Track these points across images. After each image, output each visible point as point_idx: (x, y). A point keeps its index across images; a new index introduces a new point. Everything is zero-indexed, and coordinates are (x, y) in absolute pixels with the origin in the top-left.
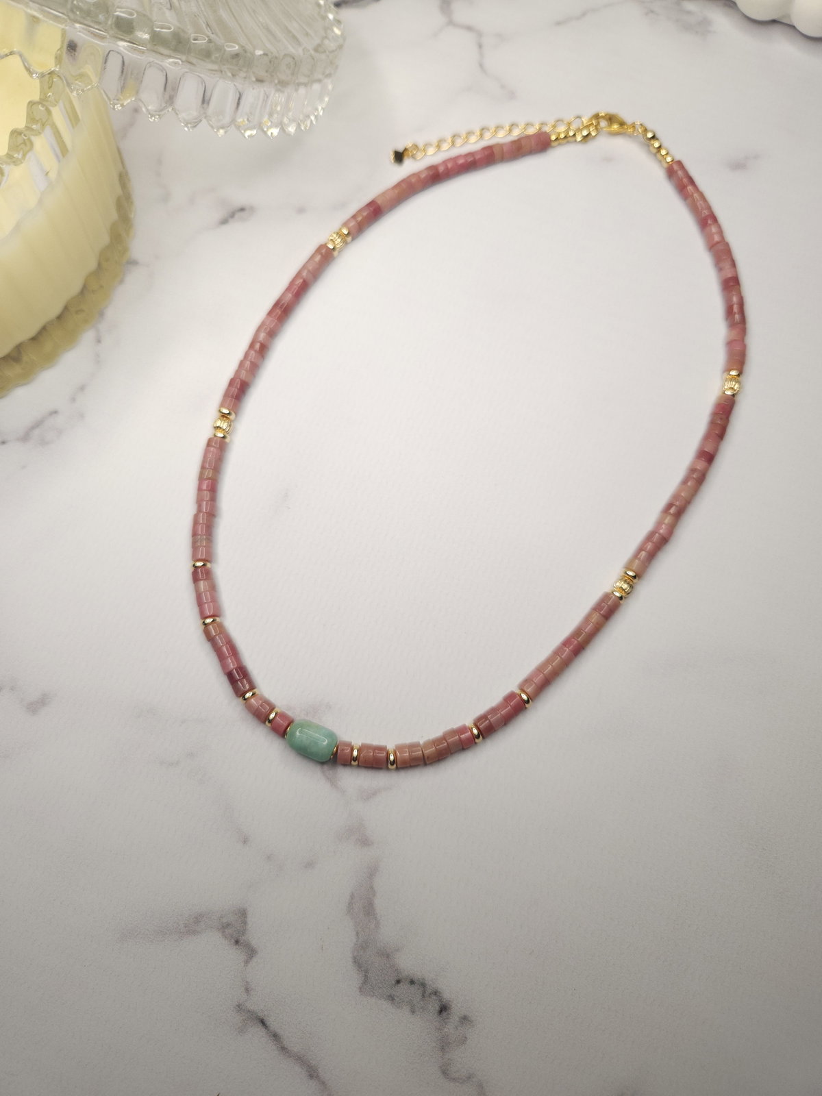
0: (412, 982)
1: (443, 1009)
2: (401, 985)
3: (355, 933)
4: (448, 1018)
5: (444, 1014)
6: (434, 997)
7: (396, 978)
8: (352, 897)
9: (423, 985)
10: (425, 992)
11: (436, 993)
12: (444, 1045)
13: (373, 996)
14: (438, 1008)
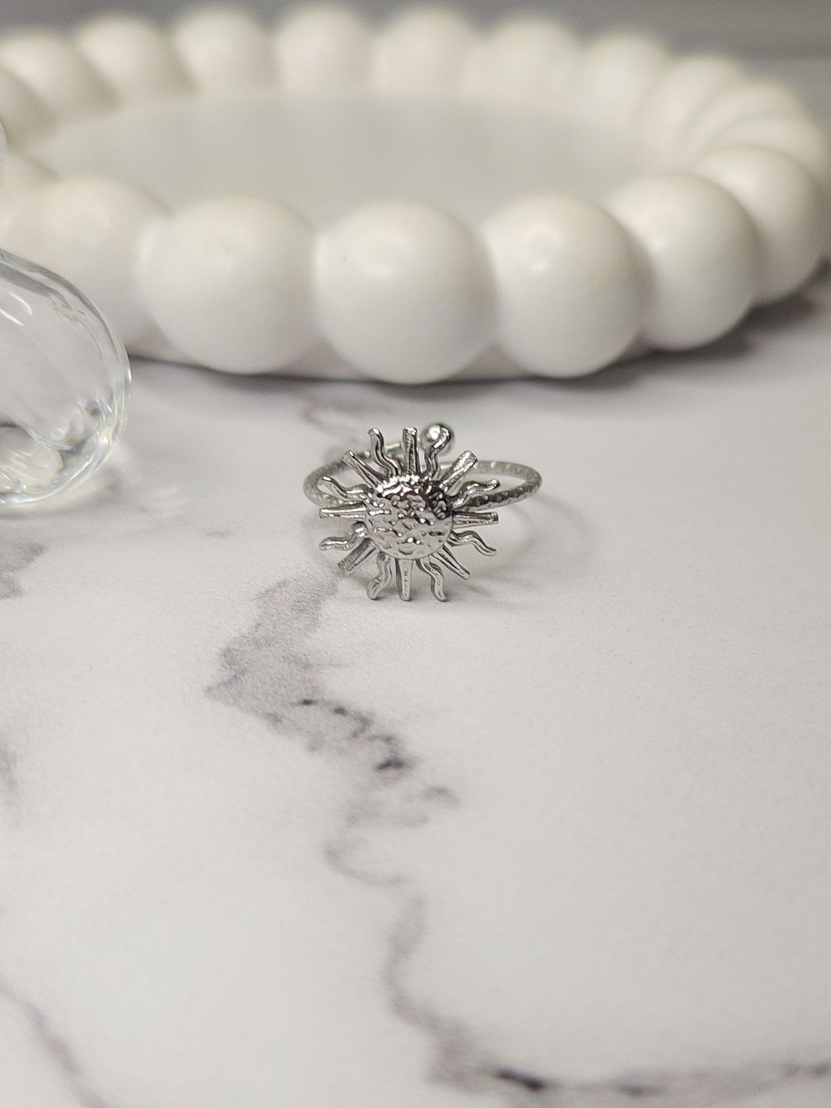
0: (340, 711)
1: (394, 764)
2: (311, 708)
3: (253, 624)
4: (394, 779)
5: (391, 772)
6: (383, 744)
7: (307, 698)
8: (283, 584)
9: (365, 722)
10: (363, 730)
11: (389, 739)
12: (360, 814)
13: (232, 705)
14: (380, 758)
